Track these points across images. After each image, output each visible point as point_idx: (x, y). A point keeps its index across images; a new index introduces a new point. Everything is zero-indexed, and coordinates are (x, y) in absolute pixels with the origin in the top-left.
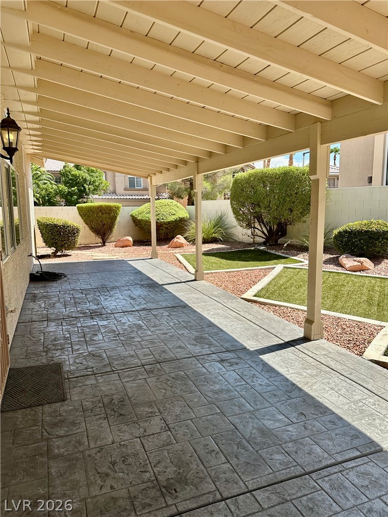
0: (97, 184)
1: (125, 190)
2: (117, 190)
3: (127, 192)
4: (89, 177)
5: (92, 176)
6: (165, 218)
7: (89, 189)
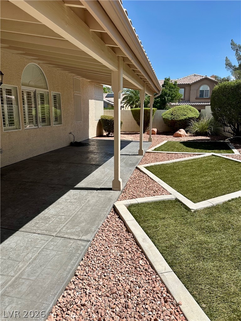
0: (173, 96)
1: (196, 99)
2: (190, 99)
3: (197, 100)
4: (169, 92)
5: (171, 91)
6: (178, 118)
7: (168, 100)
